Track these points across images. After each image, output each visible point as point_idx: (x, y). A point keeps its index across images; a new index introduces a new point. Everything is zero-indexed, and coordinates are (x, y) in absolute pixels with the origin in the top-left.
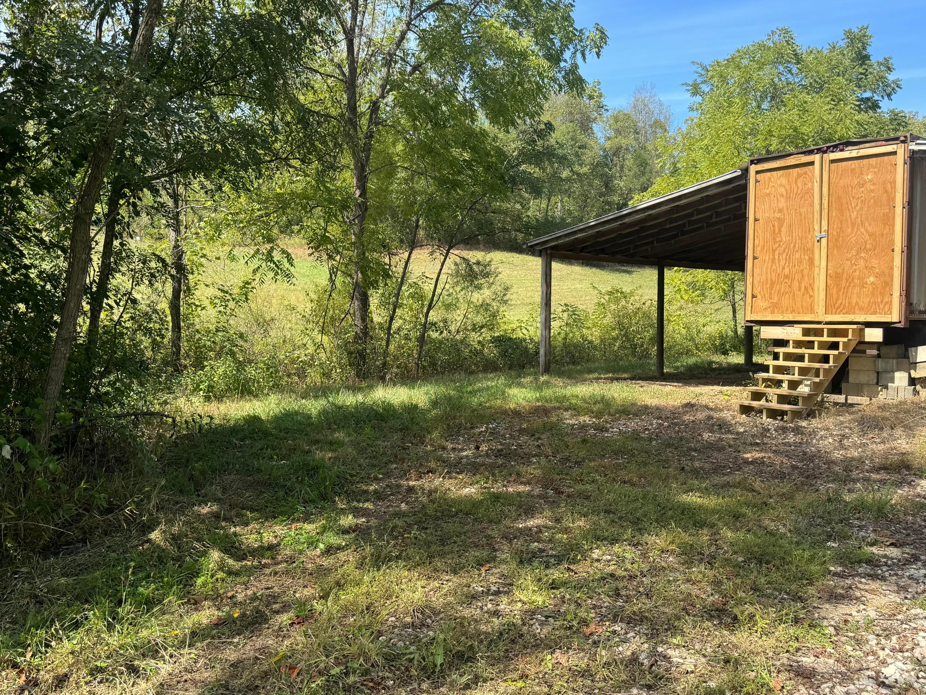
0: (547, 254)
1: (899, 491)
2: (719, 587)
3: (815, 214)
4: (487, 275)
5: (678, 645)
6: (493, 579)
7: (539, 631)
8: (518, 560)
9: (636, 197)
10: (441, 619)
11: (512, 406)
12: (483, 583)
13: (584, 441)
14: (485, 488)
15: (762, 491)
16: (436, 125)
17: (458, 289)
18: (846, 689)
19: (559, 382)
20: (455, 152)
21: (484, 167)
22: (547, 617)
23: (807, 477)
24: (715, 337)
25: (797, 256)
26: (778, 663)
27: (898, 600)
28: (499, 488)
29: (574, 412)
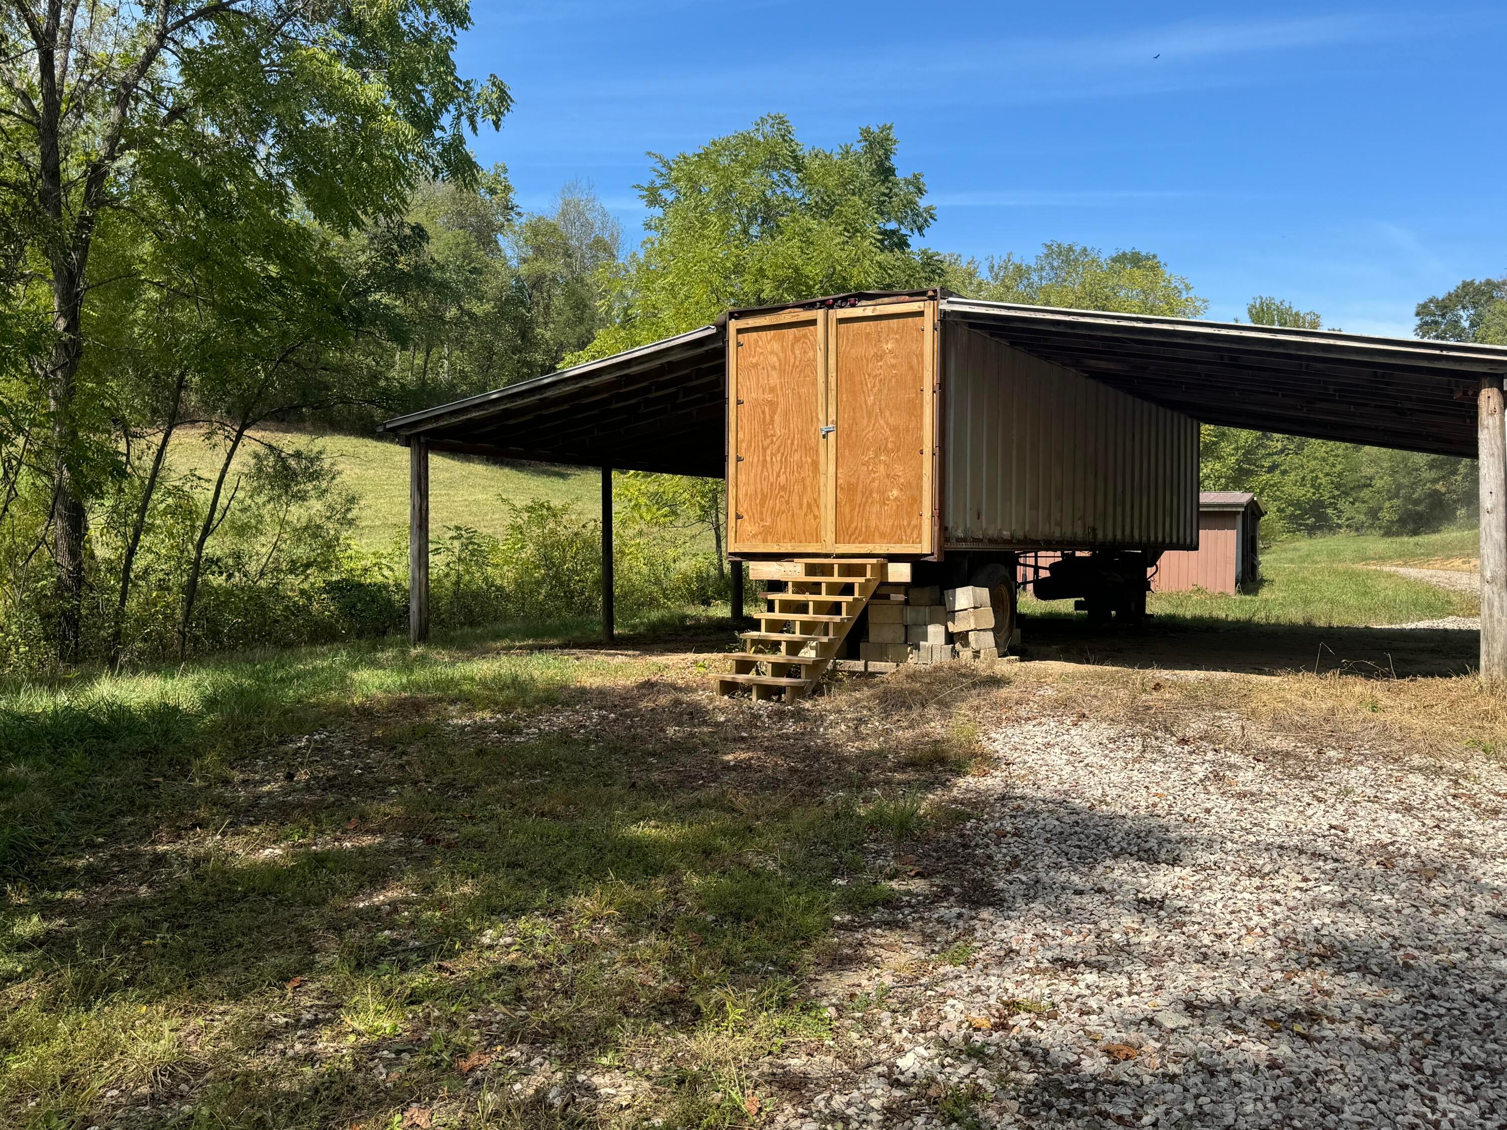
0: (419, 443)
1: (931, 796)
2: (676, 965)
3: (820, 396)
4: (315, 476)
5: (609, 1067)
6: (306, 1001)
7: (384, 1077)
8: (354, 963)
9: (568, 358)
10: (208, 1081)
11: (357, 700)
12: (288, 1010)
13: (481, 752)
14: (301, 845)
15: (745, 810)
16: (213, 214)
17: (261, 499)
18: (847, 1098)
19: (444, 656)
20: (253, 263)
21: (304, 291)
22: (399, 1052)
23: (810, 784)
24: (691, 579)
25: (797, 457)
26: (755, 1073)
27: (923, 956)
28: (327, 843)
29: (465, 706)
